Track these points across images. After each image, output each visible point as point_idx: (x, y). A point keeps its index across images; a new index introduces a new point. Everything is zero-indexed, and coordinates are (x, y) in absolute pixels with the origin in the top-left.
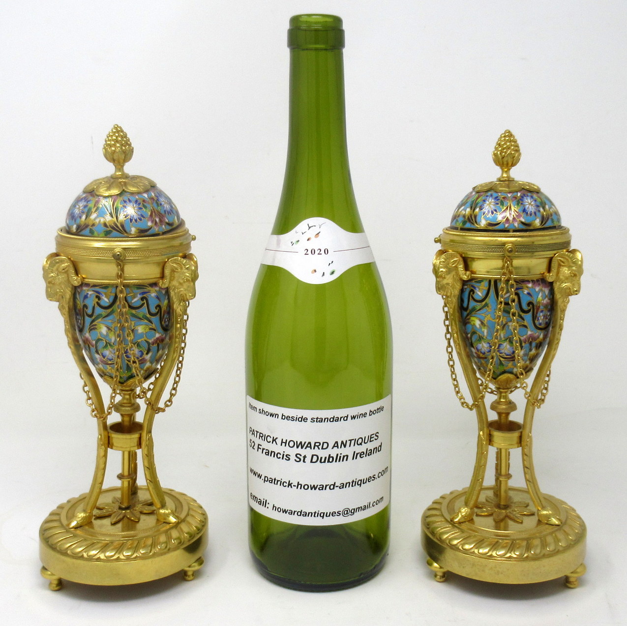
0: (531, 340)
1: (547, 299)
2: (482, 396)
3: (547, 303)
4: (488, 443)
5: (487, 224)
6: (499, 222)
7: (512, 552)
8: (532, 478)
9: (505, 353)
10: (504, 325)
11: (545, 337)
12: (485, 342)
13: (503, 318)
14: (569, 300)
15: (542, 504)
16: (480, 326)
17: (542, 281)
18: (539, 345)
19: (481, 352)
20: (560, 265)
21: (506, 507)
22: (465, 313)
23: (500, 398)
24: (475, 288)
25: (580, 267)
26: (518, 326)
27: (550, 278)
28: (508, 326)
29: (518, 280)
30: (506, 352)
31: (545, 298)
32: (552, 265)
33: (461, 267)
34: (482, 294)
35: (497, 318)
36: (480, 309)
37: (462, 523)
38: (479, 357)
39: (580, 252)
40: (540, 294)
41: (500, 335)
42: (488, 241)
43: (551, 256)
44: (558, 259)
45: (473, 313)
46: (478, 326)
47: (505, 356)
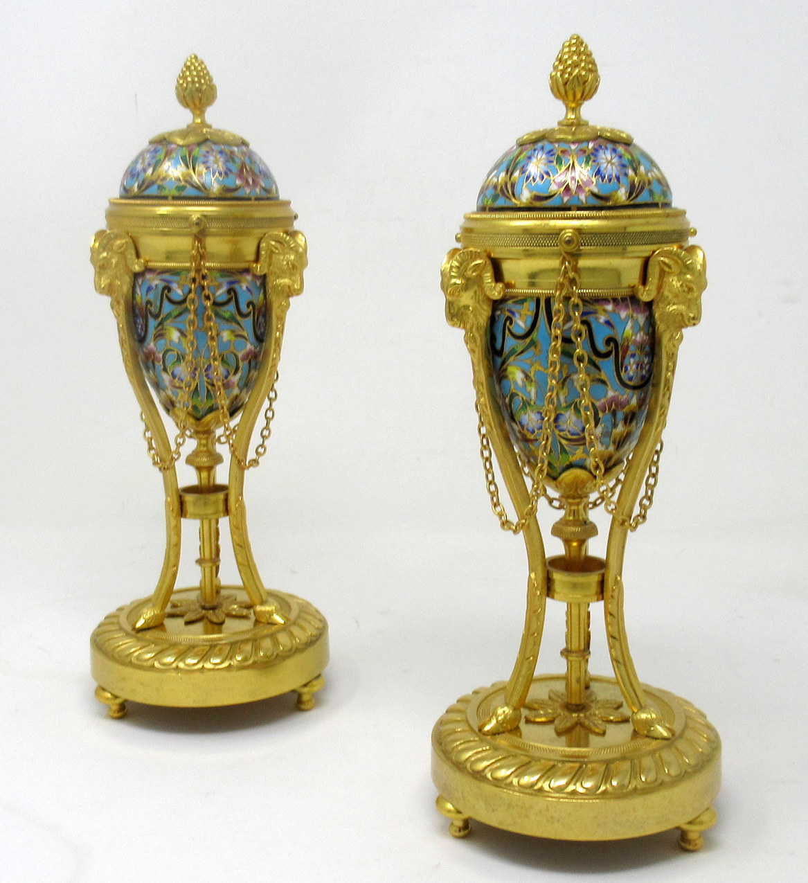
0: (614, 407)
1: (642, 333)
2: (532, 508)
3: (643, 340)
4: (545, 591)
5: (531, 198)
6: (553, 193)
7: (578, 784)
8: (623, 657)
10: (565, 380)
11: (642, 403)
12: (532, 412)
13: (562, 366)
14: (681, 334)
15: (639, 702)
16: (523, 382)
17: (632, 300)
18: (630, 416)
19: (528, 430)
20: (663, 274)
22: (499, 361)
23: (568, 515)
24: (513, 313)
25: (701, 275)
26: (588, 380)
27: (646, 294)
28: (572, 381)
29: (587, 299)
30: (570, 429)
31: (638, 332)
32: (650, 271)
33: (488, 276)
34: (525, 322)
35: (551, 366)
36: (522, 352)
37: (499, 734)
38: (525, 439)
39: (701, 250)
40: (629, 324)
41: (557, 397)
42: (531, 227)
43: (647, 254)
44: (659, 262)
45: (512, 359)
46: (520, 383)
47: (570, 437)
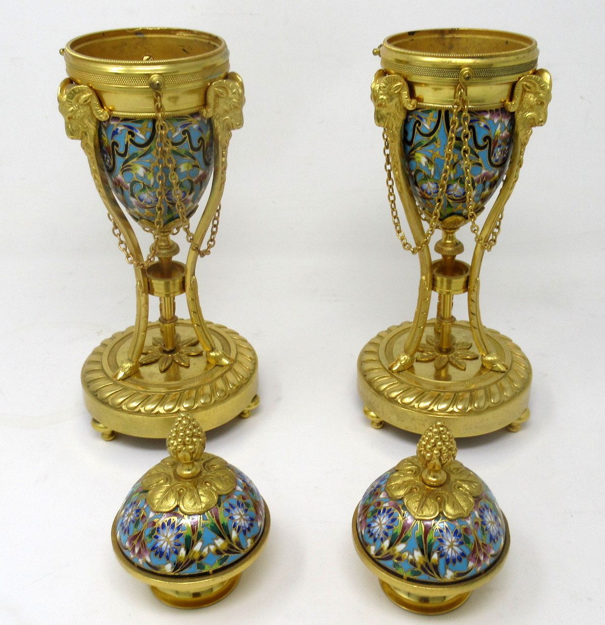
0: (484, 180)
2: (427, 241)
3: (507, 136)
4: (431, 288)
8: (478, 325)
9: (455, 195)
10: (455, 164)
12: (431, 182)
13: (454, 156)
14: (532, 131)
15: (487, 350)
16: (426, 163)
18: (493, 184)
19: (427, 193)
20: (524, 91)
21: (448, 351)
22: (409, 148)
23: (446, 239)
24: (421, 119)
25: (549, 92)
27: (512, 107)
28: (460, 165)
29: (474, 111)
30: (455, 193)
31: (505, 130)
32: (516, 91)
33: (405, 93)
34: (430, 126)
35: (447, 157)
36: (427, 145)
37: (402, 371)
38: (423, 197)
40: (499, 126)
41: (450, 175)
42: (439, 63)
43: (515, 81)
44: (523, 85)
45: (419, 148)
46: (424, 164)
47: (455, 198)
